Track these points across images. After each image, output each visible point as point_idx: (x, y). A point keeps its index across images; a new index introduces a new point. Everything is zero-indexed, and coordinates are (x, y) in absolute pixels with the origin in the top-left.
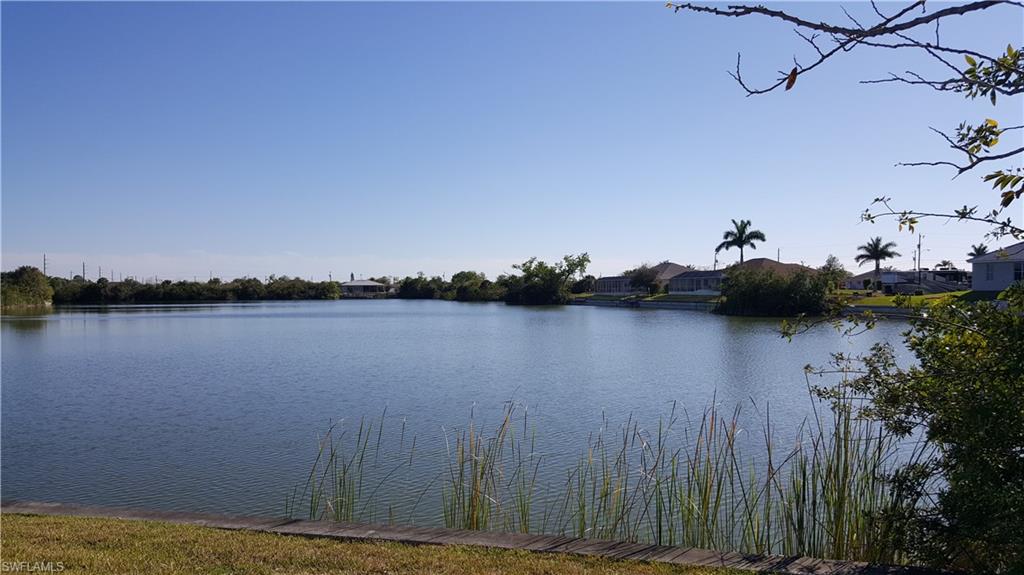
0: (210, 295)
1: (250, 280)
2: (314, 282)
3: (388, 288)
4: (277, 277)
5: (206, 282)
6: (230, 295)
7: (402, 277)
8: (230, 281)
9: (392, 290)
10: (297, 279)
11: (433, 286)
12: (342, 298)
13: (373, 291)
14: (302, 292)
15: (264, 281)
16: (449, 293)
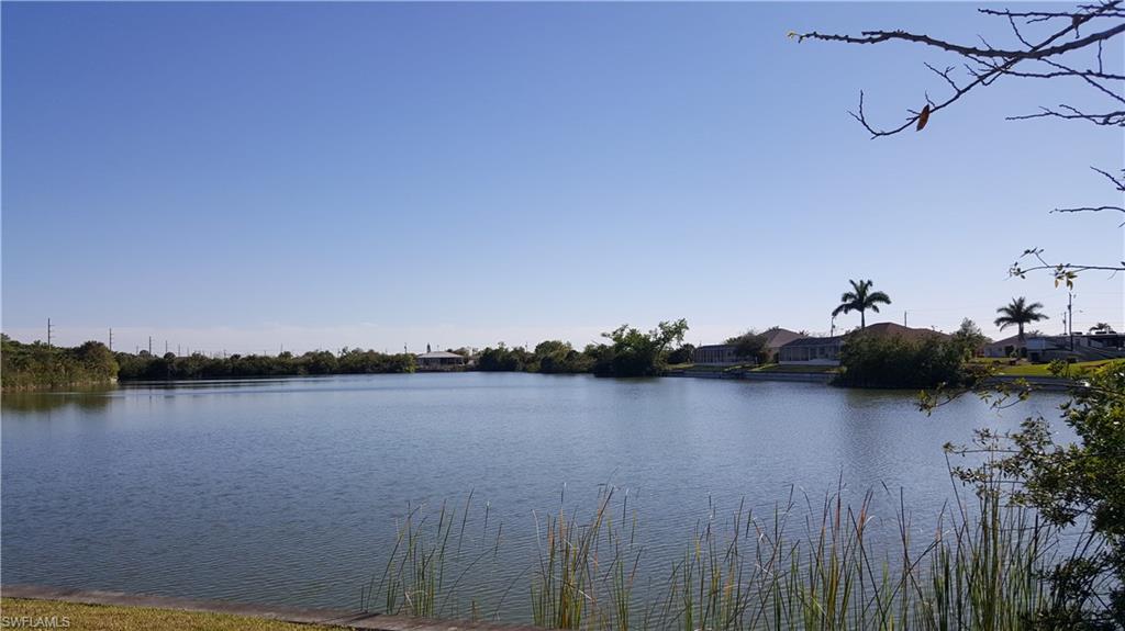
0: (279, 368)
1: (322, 353)
2: (389, 354)
3: (466, 361)
4: (350, 350)
5: (277, 356)
6: (301, 369)
7: (481, 349)
8: (301, 354)
9: (471, 362)
10: (371, 351)
11: (515, 357)
12: (419, 371)
13: (449, 363)
14: (377, 365)
15: (337, 355)
16: (532, 365)
